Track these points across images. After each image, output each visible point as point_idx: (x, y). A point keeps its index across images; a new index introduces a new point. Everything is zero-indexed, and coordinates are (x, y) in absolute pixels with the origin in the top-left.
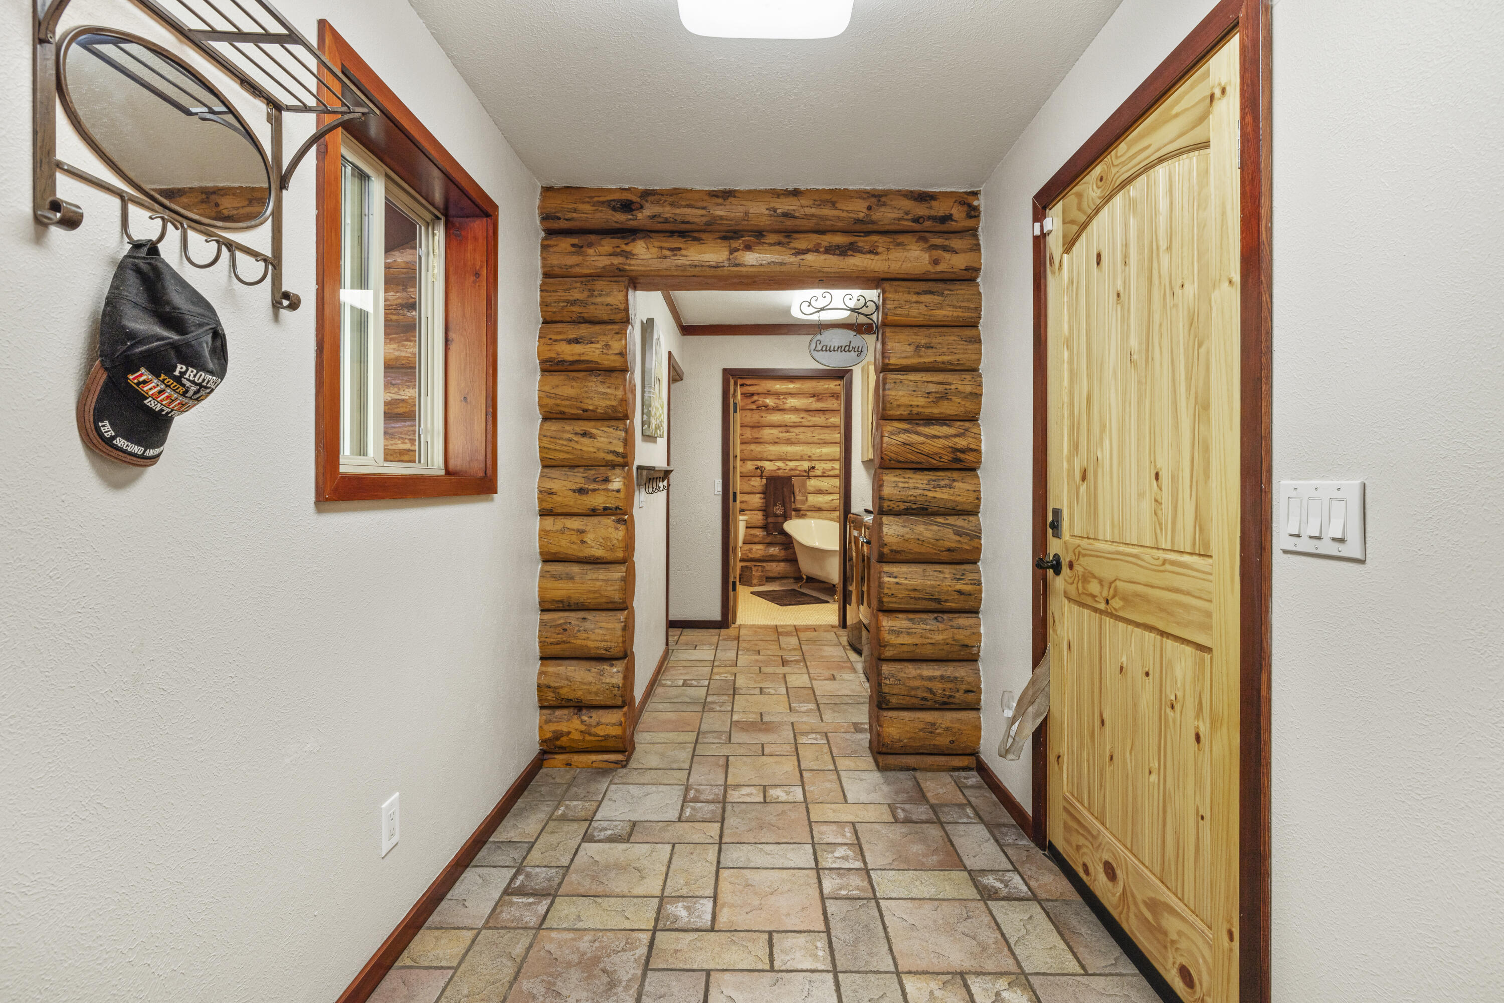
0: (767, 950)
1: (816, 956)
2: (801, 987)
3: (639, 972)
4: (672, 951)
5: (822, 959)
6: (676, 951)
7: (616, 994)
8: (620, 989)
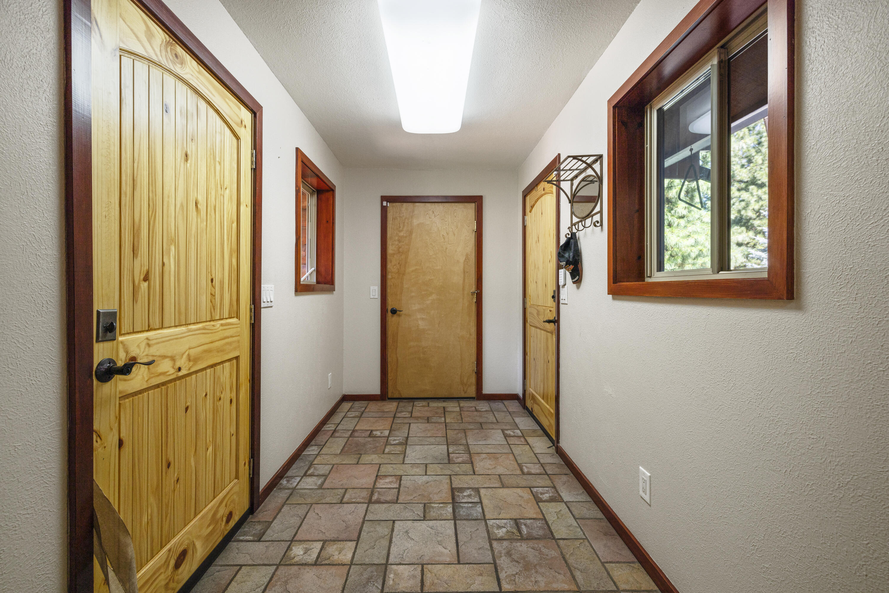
0: (424, 577)
1: (395, 574)
2: (408, 554)
3: (497, 561)
4: (483, 575)
5: (392, 572)
6: (481, 575)
7: (504, 549)
8: (503, 552)
